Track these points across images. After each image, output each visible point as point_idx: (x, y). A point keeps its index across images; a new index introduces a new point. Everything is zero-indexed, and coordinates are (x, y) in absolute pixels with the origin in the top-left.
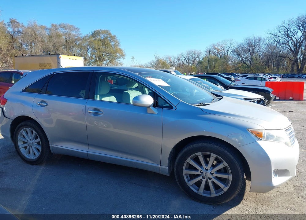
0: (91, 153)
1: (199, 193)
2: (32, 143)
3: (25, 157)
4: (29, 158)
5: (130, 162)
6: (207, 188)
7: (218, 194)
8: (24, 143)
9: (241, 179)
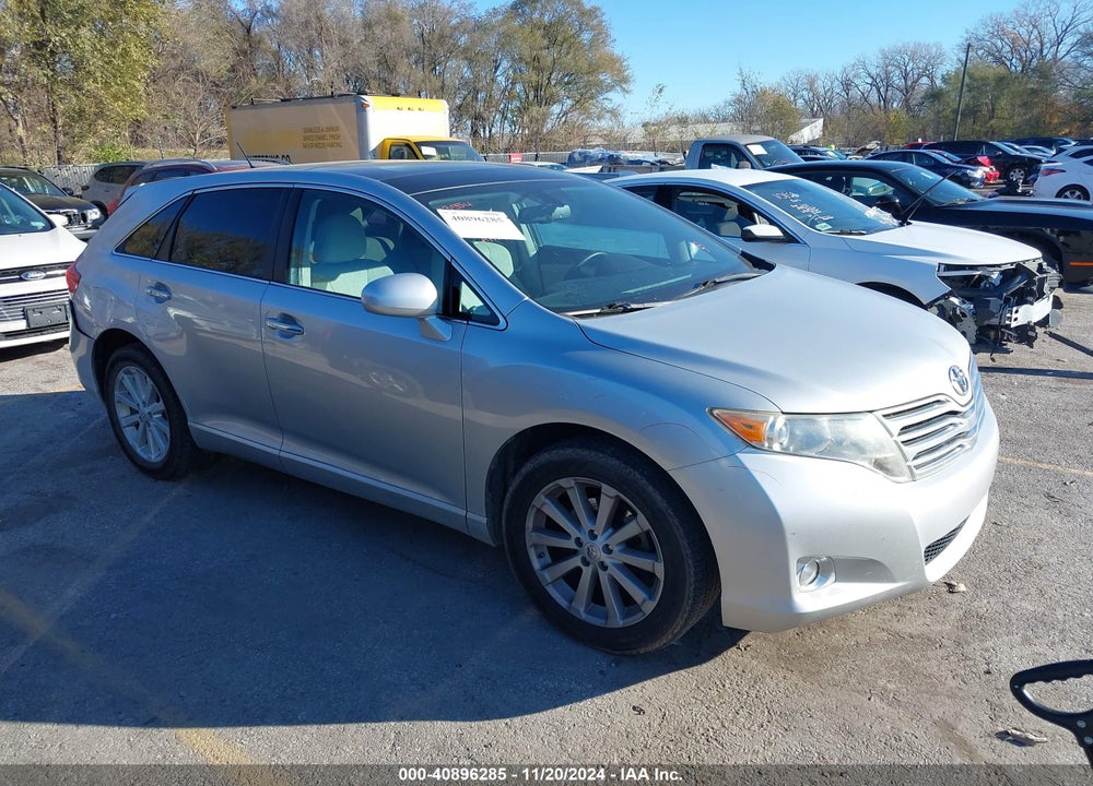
0: (292, 457)
1: (572, 612)
2: (149, 413)
3: (137, 454)
4: (145, 457)
5: (391, 494)
6: (597, 596)
7: (629, 620)
8: (133, 412)
9: (692, 580)
